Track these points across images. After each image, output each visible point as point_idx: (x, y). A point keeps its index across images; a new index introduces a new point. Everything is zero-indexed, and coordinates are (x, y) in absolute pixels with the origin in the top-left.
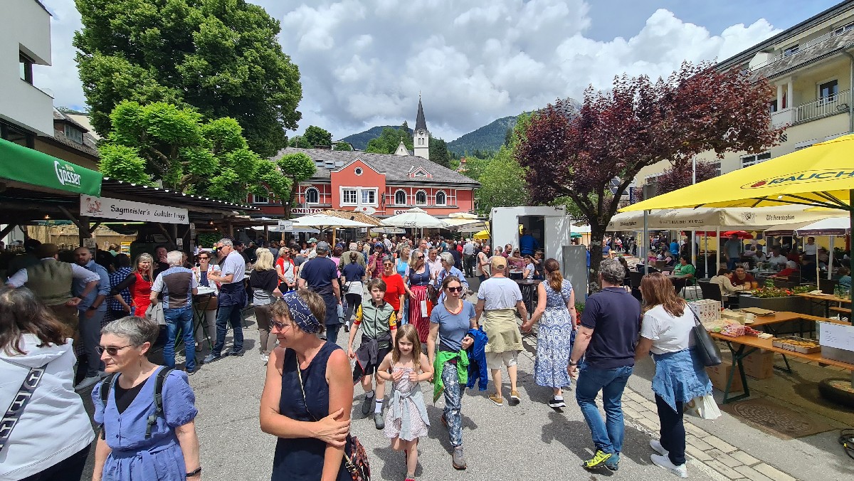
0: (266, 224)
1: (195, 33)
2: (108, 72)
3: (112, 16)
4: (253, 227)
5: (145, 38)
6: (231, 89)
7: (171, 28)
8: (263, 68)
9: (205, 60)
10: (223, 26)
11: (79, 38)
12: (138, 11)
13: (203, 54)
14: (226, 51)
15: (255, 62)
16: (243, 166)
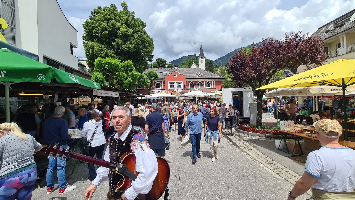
0: (141, 97)
1: (118, 31)
2: (93, 47)
3: (94, 29)
4: (137, 98)
5: (103, 35)
6: (130, 50)
7: (111, 30)
8: (140, 40)
9: (122, 40)
10: (128, 28)
11: (84, 36)
12: (101, 26)
13: (121, 38)
14: (128, 36)
15: (138, 39)
16: (134, 77)
